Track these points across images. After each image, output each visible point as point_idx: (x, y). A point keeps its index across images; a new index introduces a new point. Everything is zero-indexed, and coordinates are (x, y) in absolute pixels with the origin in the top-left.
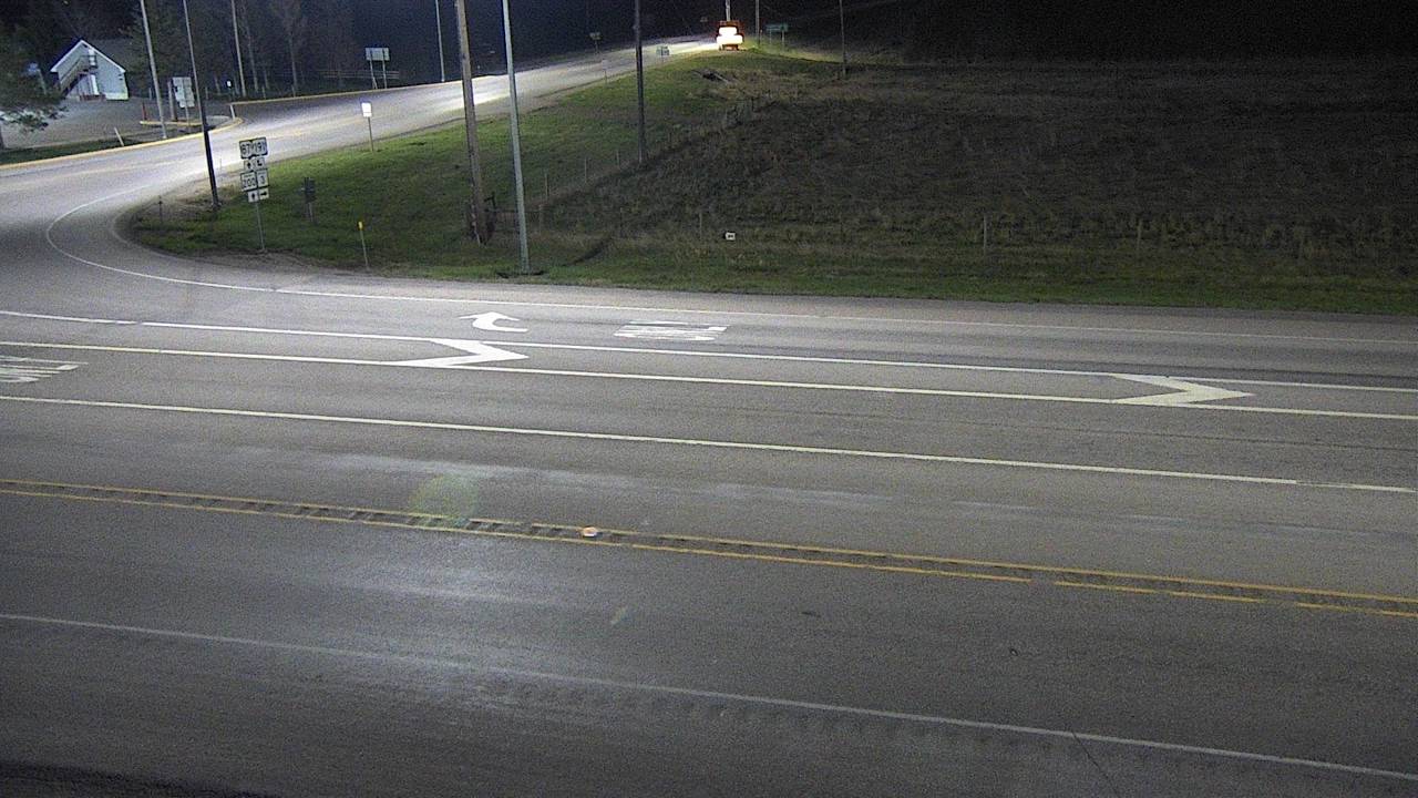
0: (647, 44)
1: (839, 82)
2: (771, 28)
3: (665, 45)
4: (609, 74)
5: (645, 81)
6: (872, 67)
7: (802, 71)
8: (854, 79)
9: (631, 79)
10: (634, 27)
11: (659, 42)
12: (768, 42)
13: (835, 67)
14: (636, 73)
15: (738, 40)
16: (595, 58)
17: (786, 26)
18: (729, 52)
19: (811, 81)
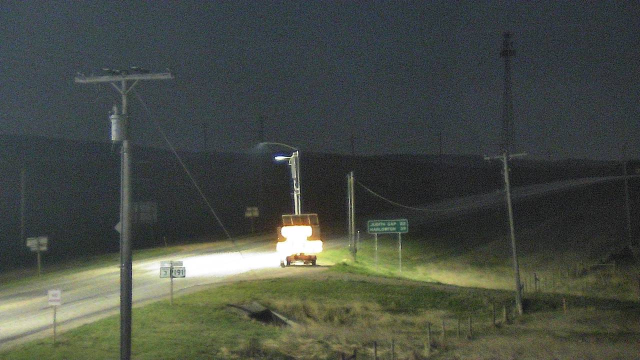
0: (140, 259)
1: (513, 327)
2: (377, 226)
3: (176, 259)
4: (61, 317)
5: (135, 327)
6: (575, 302)
7: (434, 306)
8: (537, 322)
9: (106, 323)
10: (118, 228)
11: (165, 254)
12: (372, 252)
13: (503, 300)
14: (117, 312)
15: (316, 248)
16: (37, 284)
17: (404, 224)
18: (299, 269)
19: (453, 324)
